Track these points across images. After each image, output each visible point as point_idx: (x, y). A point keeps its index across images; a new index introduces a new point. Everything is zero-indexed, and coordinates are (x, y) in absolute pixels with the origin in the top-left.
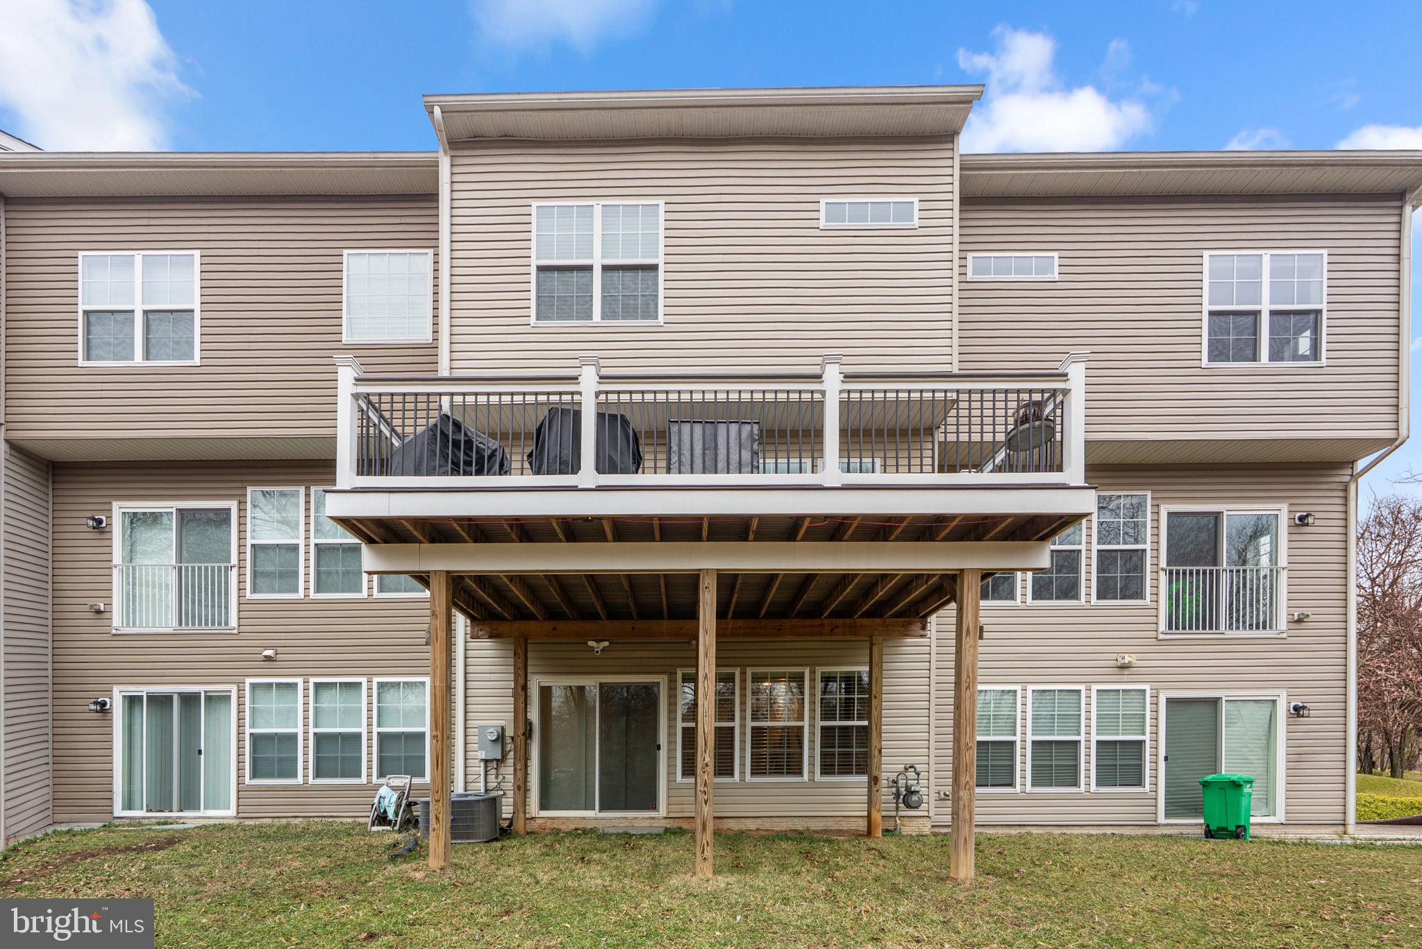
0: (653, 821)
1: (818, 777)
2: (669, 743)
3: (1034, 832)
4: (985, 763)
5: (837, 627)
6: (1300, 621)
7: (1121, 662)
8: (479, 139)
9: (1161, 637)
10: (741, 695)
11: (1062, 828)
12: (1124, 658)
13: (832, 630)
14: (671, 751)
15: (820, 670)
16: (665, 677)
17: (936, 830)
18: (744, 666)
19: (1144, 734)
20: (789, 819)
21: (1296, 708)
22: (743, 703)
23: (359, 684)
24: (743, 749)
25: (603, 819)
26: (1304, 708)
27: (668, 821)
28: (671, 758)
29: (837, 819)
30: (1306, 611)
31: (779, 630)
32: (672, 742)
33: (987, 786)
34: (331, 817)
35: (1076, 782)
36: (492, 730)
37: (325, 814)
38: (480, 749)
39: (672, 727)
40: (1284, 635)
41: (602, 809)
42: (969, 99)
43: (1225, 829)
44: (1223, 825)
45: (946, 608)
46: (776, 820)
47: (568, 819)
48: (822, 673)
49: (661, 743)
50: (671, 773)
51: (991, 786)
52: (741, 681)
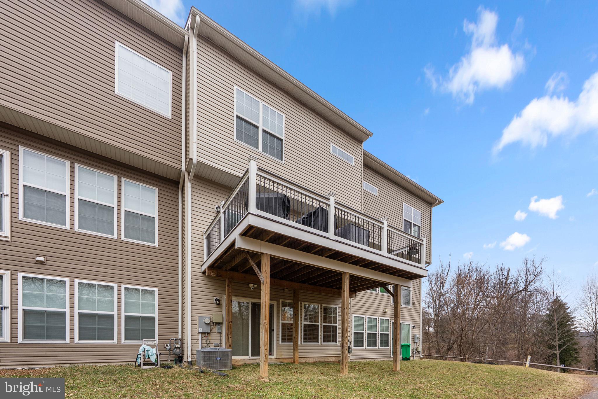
0: (271, 360)
1: (323, 343)
2: (277, 328)
3: (368, 360)
4: (357, 339)
5: (335, 292)
6: (413, 304)
7: (385, 311)
8: (209, 39)
9: (392, 305)
10: (300, 312)
11: (369, 359)
12: (385, 310)
13: (334, 293)
14: (278, 331)
15: (323, 305)
16: (276, 302)
17: (352, 361)
18: (301, 301)
19: (388, 332)
20: (314, 358)
21: (413, 327)
22: (301, 315)
23: (112, 287)
24: (301, 332)
25: (252, 359)
26: (415, 327)
27: (276, 359)
28: (278, 334)
29: (327, 358)
30: (415, 302)
31: (320, 290)
32: (278, 328)
33: (357, 346)
34: (92, 363)
35: (376, 345)
36: (207, 319)
37: (87, 361)
38: (200, 327)
39: (278, 322)
40: (411, 308)
41: (252, 355)
42: (369, 135)
43: (406, 358)
44: (406, 357)
45: (365, 291)
46: (310, 358)
47: (238, 360)
48: (324, 306)
49: (274, 329)
50: (278, 341)
51: (359, 346)
52: (300, 307)
